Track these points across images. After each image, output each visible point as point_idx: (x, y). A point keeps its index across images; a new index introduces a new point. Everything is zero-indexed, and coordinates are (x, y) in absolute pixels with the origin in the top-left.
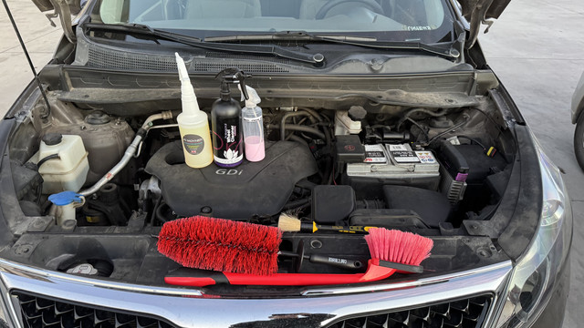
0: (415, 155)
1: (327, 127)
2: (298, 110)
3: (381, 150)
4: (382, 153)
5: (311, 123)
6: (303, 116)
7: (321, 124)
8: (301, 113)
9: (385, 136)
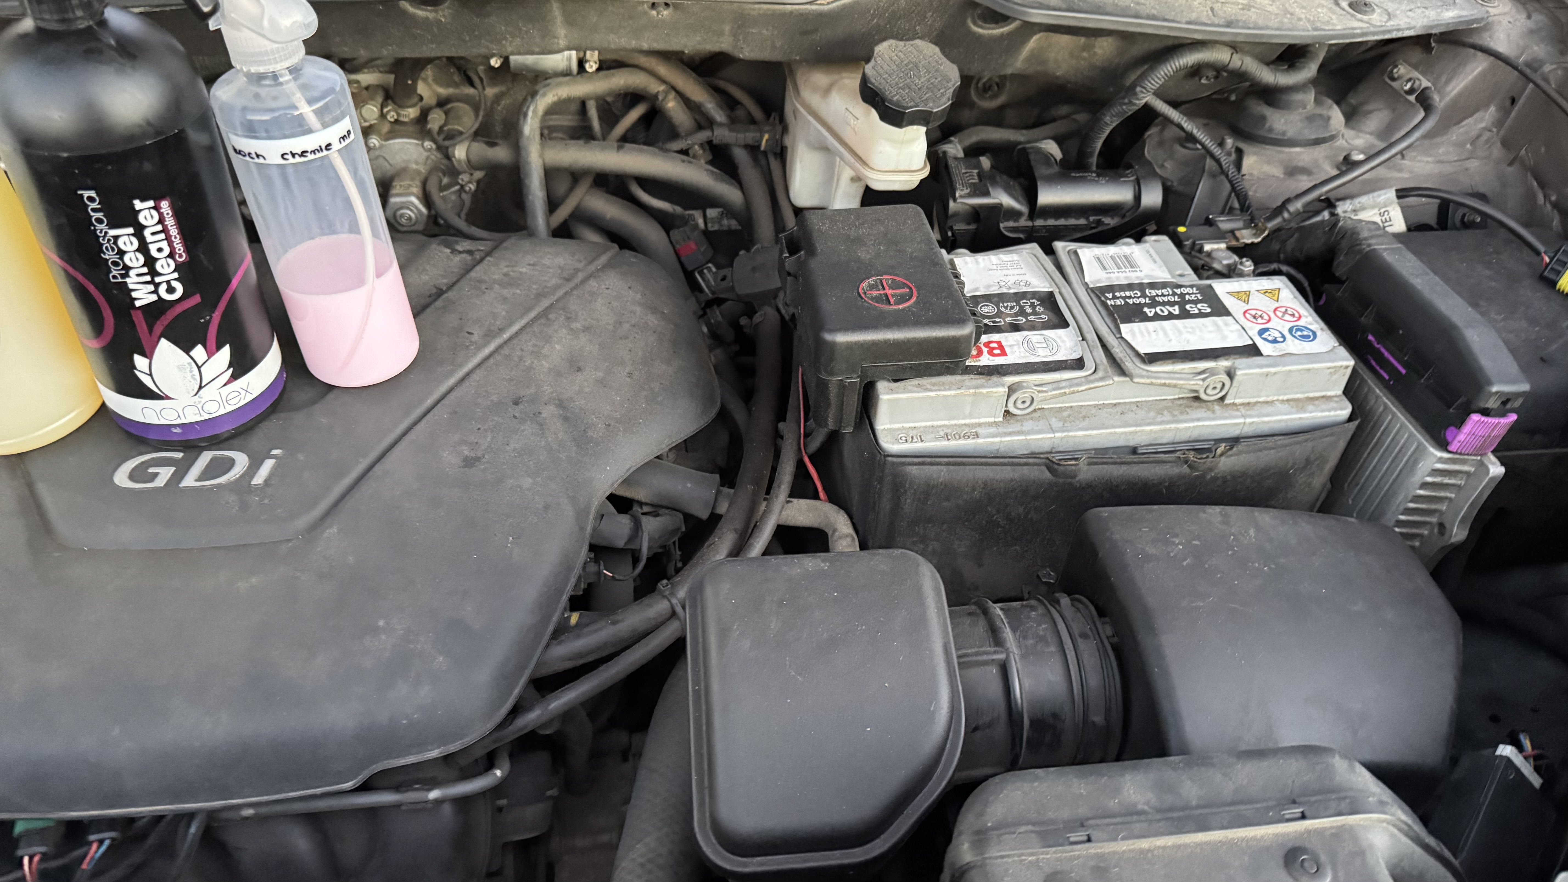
0: (1220, 310)
1: (753, 149)
2: (606, 66)
3: (1041, 285)
4: (1049, 300)
5: (674, 135)
6: (633, 98)
7: (722, 135)
8: (620, 80)
9: (1048, 196)
